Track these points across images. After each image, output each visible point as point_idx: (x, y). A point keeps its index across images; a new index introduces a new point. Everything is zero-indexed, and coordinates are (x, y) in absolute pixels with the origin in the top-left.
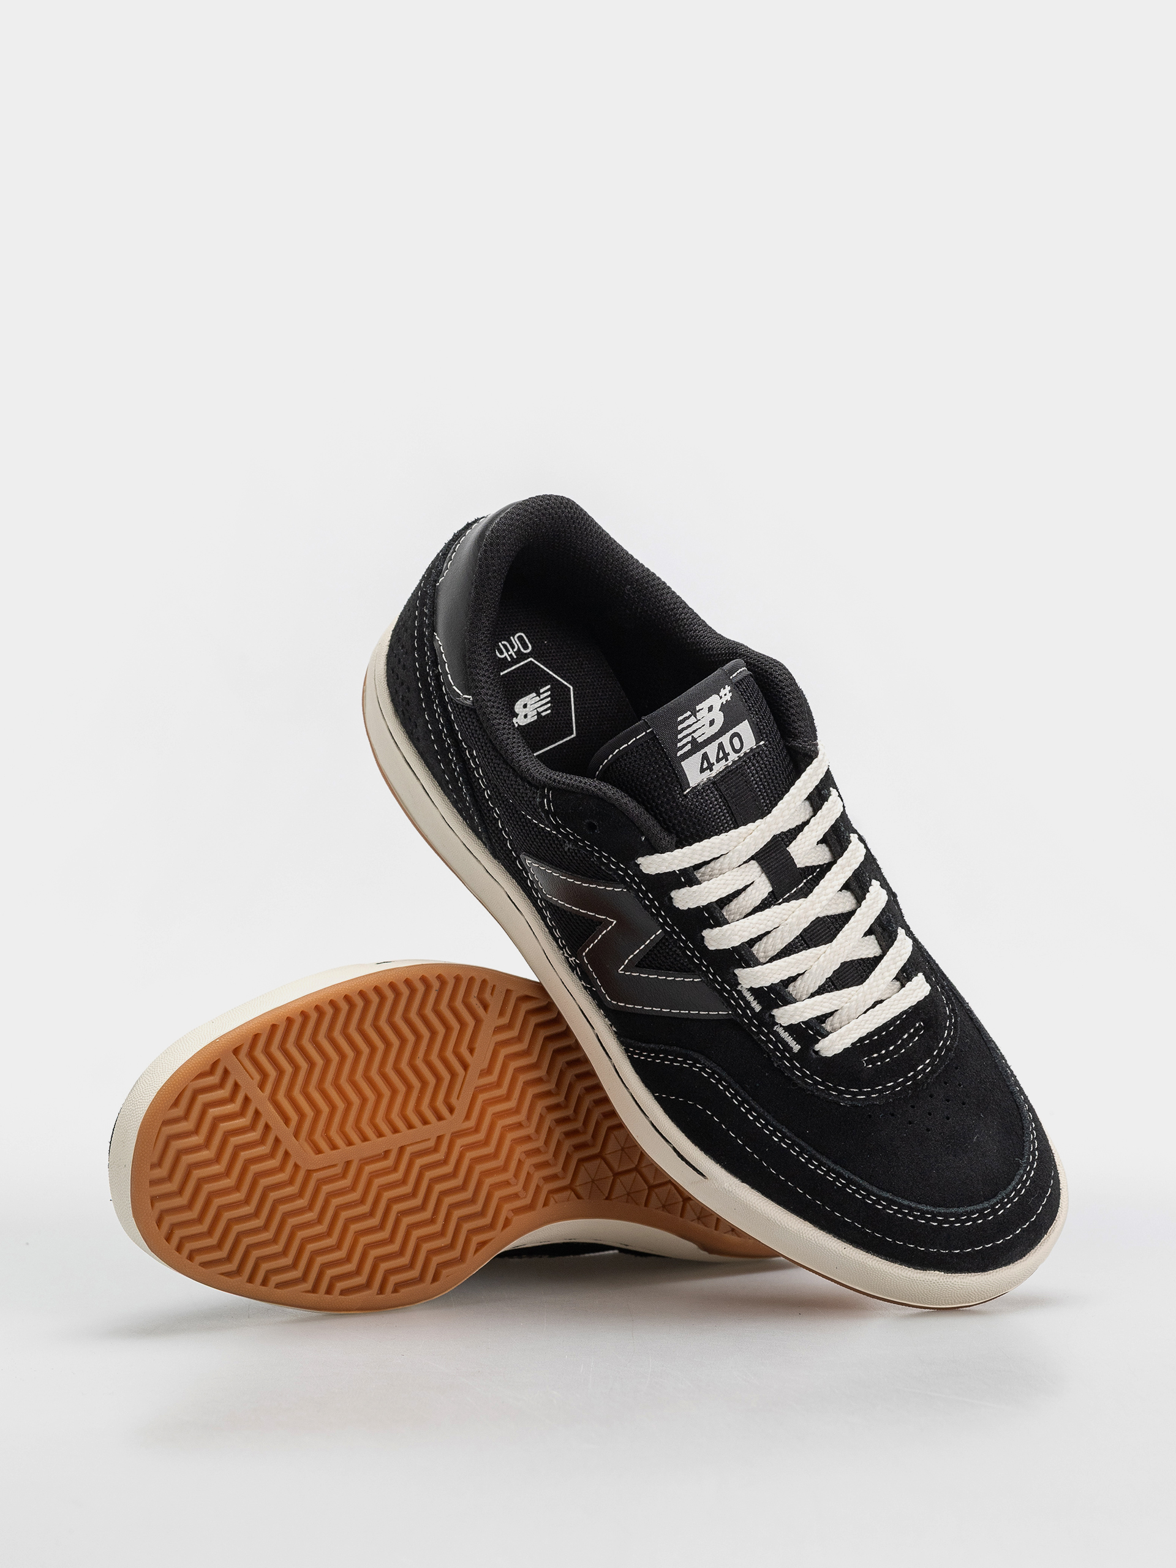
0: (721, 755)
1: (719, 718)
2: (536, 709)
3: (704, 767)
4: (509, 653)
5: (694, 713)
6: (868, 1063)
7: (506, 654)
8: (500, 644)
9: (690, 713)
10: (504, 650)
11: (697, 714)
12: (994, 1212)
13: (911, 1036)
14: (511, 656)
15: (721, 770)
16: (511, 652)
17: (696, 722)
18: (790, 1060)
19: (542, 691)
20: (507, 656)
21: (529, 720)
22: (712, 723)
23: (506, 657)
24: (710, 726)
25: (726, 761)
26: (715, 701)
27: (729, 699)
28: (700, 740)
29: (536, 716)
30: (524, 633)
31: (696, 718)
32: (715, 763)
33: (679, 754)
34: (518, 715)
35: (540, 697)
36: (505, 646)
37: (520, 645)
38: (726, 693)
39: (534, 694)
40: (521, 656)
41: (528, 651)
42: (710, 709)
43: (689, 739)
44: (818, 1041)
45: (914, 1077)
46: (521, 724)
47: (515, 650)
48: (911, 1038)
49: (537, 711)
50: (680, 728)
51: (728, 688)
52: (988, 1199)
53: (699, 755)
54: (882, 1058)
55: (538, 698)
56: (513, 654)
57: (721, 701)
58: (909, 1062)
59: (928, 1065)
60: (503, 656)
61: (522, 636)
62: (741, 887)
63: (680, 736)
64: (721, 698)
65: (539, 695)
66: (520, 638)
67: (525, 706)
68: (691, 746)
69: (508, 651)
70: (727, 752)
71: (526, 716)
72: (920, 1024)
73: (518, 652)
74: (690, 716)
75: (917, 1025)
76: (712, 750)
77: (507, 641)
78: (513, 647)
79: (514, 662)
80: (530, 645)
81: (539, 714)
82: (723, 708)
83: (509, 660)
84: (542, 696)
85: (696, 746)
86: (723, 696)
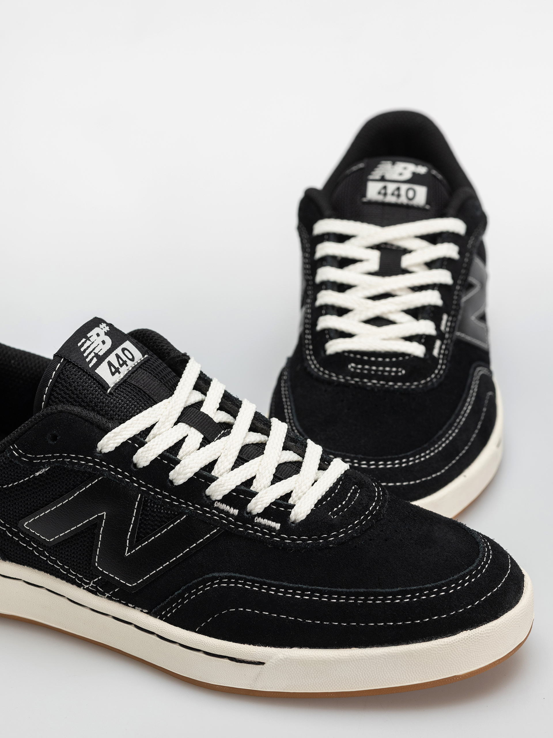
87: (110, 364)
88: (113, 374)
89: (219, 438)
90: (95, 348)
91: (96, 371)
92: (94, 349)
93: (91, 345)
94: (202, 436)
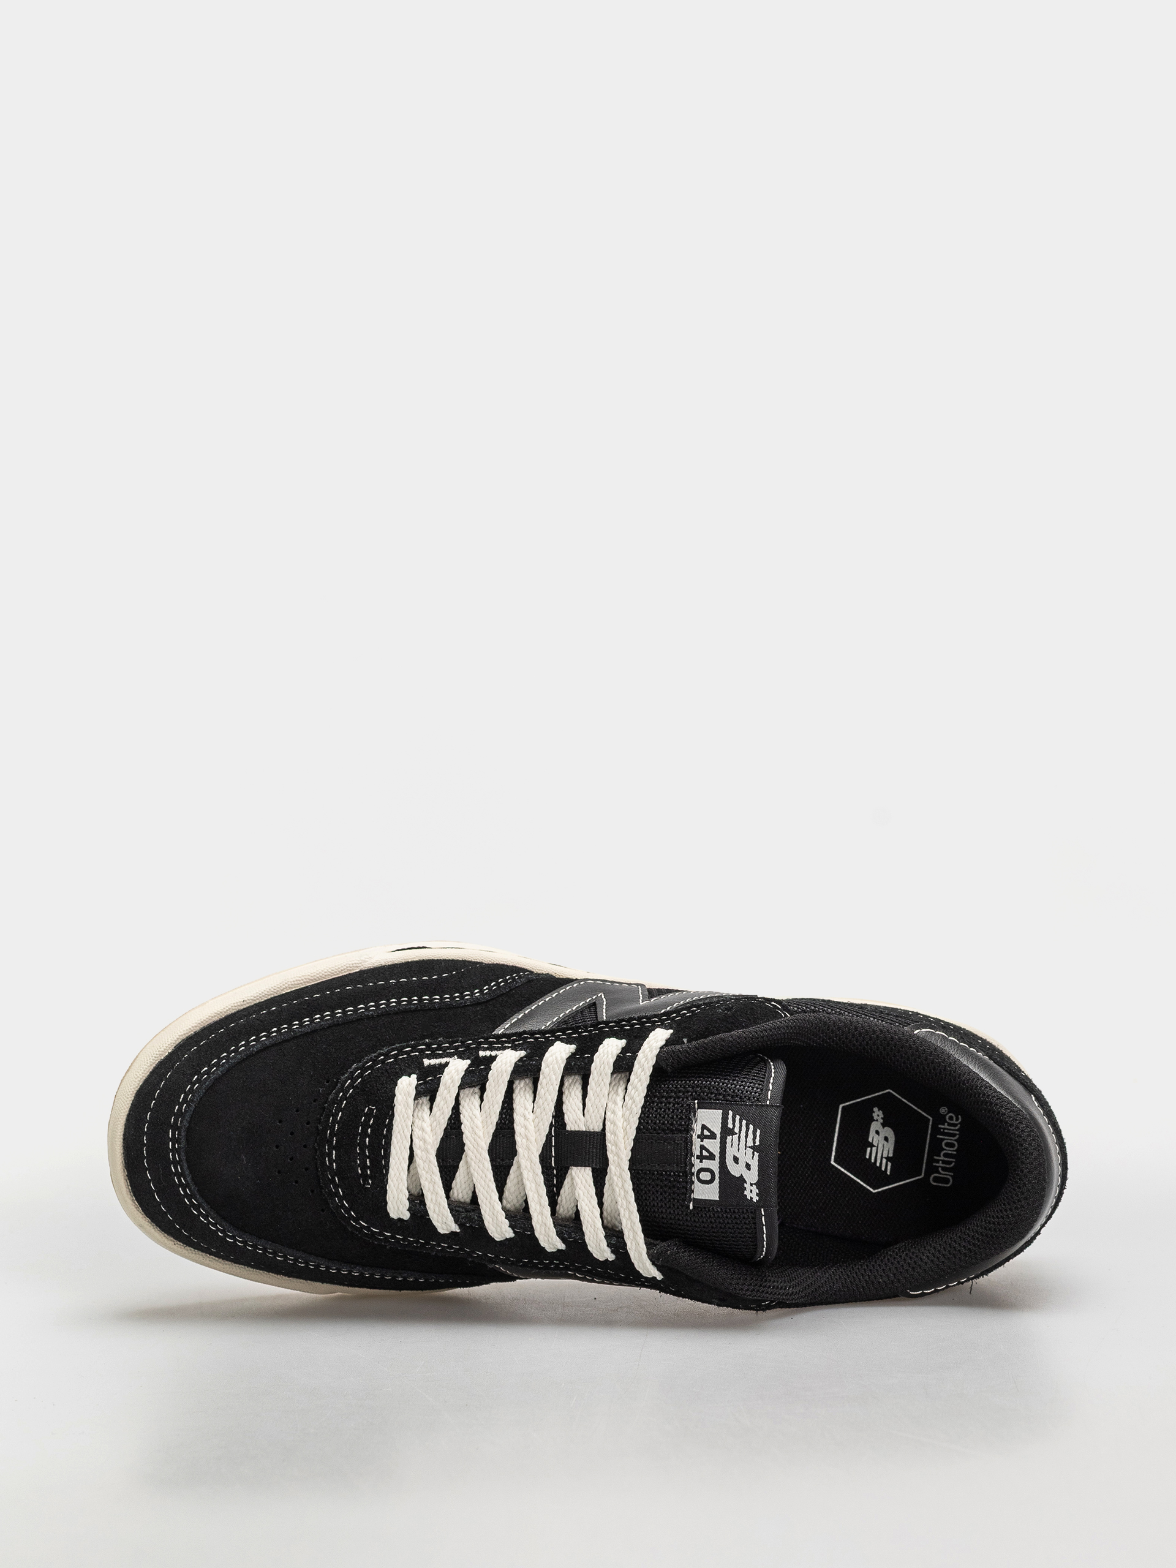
0: (705, 1153)
1: (735, 1170)
2: (877, 1147)
3: (705, 1131)
4: (941, 1162)
5: (754, 1148)
6: (371, 1110)
7: (942, 1158)
8: (954, 1160)
9: (756, 1144)
10: (946, 1159)
11: (752, 1150)
12: (175, 1127)
13: (364, 1167)
14: (938, 1161)
15: (693, 1147)
16: (940, 1164)
17: (746, 1144)
18: (422, 1051)
19: (889, 1164)
20: (940, 1158)
21: (872, 1133)
22: (736, 1160)
23: (940, 1156)
24: (734, 1156)
25: (697, 1156)
26: (752, 1177)
27: (746, 1193)
28: (729, 1138)
29: (871, 1142)
30: (949, 1187)
31: (749, 1147)
32: (702, 1143)
33: (731, 1113)
34: (883, 1127)
35: (885, 1158)
36: (950, 1163)
37: (941, 1176)
38: (752, 1193)
39: (891, 1155)
40: (931, 1169)
41: (931, 1179)
42: (748, 1166)
43: (737, 1130)
44: (418, 1080)
45: (330, 1142)
46: (874, 1123)
47: (940, 1169)
48: (362, 1165)
49: (875, 1146)
50: (751, 1127)
51: (756, 1199)
52: (188, 1130)
53: (717, 1131)
54: (366, 1125)
55: (885, 1155)
56: (937, 1165)
57: (748, 1183)
58: (346, 1147)
59: (331, 1164)
60: (942, 1154)
61: (948, 1184)
62: (587, 1100)
63: (744, 1122)
64: (751, 1185)
65: (888, 1159)
66: (946, 1181)
67: (886, 1139)
68: (730, 1128)
69: (944, 1162)
70: (704, 1161)
71: (877, 1132)
72: (369, 1184)
73: (937, 1171)
74: (754, 1143)
75: (370, 1182)
76: (714, 1146)
77: (952, 1168)
78: (944, 1169)
79: (931, 1160)
80: (935, 1184)
81: (872, 1145)
82: (741, 1180)
83: (935, 1157)
84: (884, 1161)
85: (726, 1132)
86: (752, 1188)
87: (713, 1136)
88: (704, 1127)
89: (549, 1136)
90: (739, 1141)
91: (722, 1111)
92: (739, 1137)
93: (746, 1142)
94: (568, 1128)
